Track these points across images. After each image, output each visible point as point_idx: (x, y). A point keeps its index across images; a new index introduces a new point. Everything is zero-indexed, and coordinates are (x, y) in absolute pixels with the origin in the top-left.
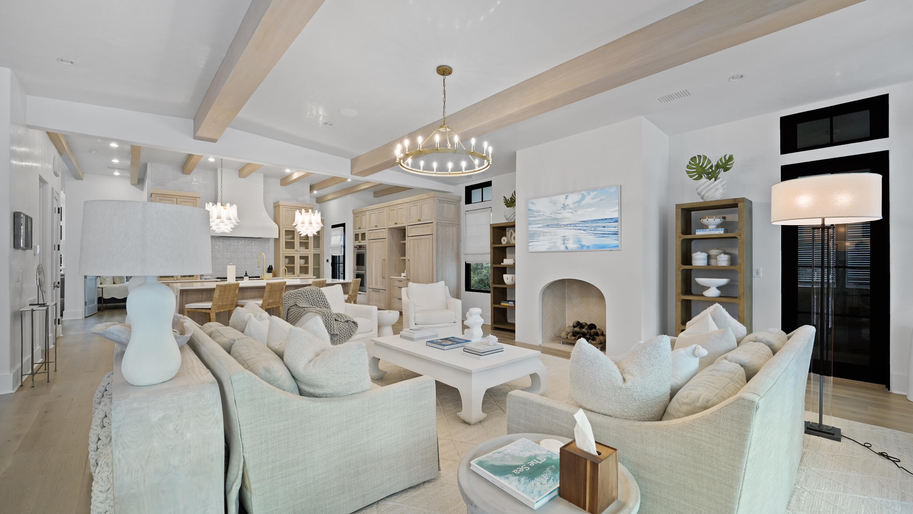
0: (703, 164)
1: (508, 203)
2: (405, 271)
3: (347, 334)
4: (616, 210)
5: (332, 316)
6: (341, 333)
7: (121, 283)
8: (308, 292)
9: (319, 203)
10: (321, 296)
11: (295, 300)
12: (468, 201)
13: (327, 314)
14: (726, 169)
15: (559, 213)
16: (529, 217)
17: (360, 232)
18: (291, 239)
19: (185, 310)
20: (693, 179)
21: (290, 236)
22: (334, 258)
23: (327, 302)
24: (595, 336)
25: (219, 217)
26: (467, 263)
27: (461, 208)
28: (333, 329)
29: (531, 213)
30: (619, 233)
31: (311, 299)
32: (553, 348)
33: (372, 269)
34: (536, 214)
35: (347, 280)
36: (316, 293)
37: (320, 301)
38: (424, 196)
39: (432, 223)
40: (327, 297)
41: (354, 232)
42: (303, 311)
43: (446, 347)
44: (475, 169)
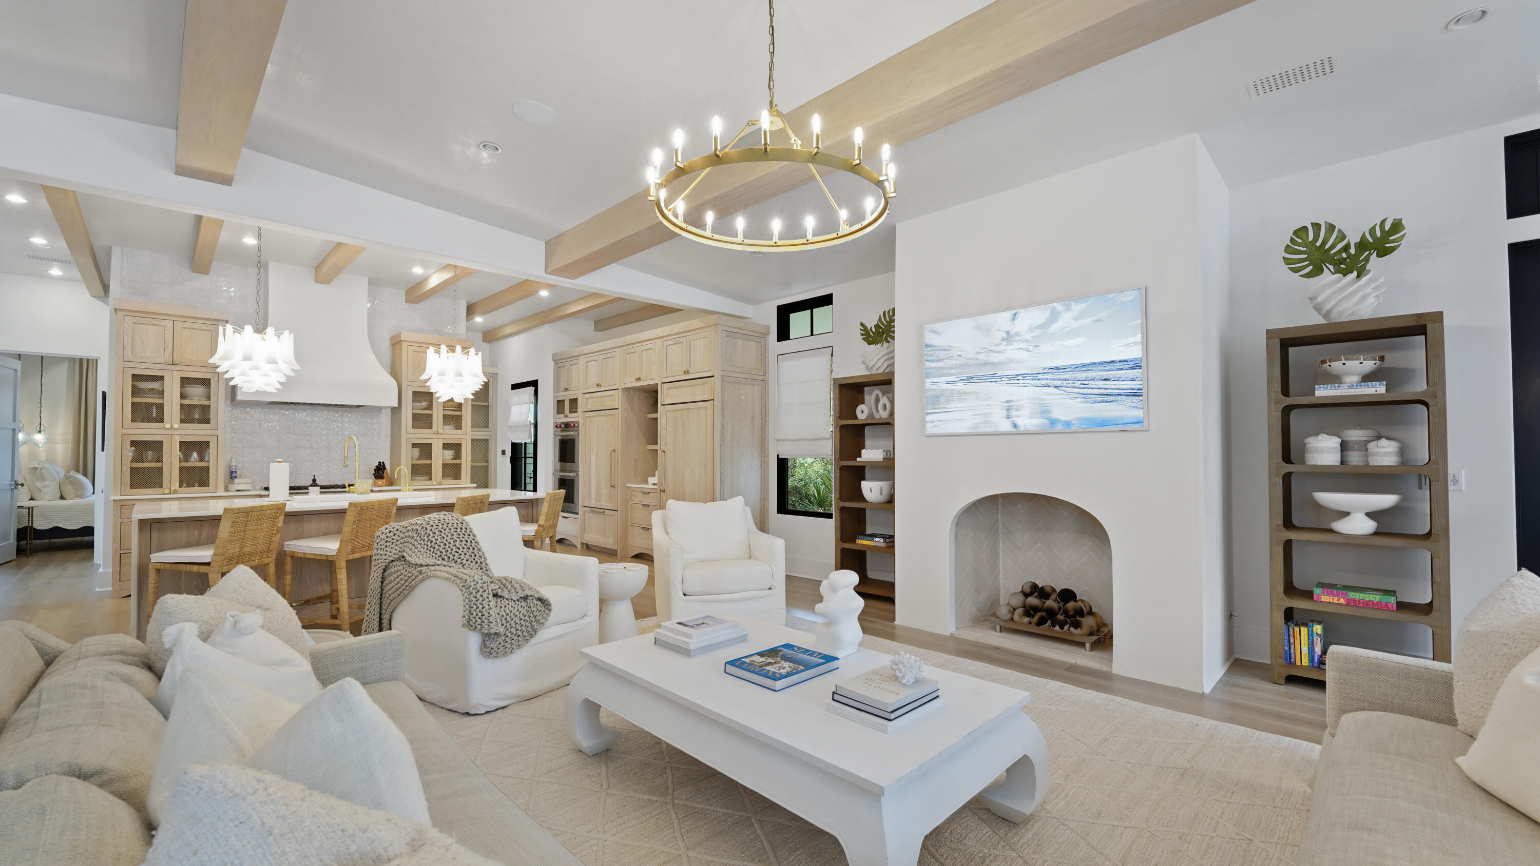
0: (1325, 242)
1: (871, 336)
2: (656, 472)
3: (524, 628)
4: (1136, 343)
5: (485, 587)
6: (509, 627)
7: (77, 496)
8: (432, 526)
9: (489, 342)
10: (466, 537)
11: (401, 545)
12: (783, 334)
13: (472, 584)
14: (1383, 252)
15: (995, 352)
16: (927, 361)
17: (566, 396)
18: (424, 409)
19: (151, 566)
20: (1300, 276)
21: (425, 404)
22: (515, 447)
23: (479, 550)
24: (1078, 618)
25: (247, 358)
26: (780, 457)
27: (768, 349)
28: (486, 621)
29: (930, 353)
30: (1144, 392)
31: (439, 544)
32: (983, 642)
33: (590, 469)
34: (942, 354)
35: (541, 493)
36: (453, 530)
37: (463, 548)
38: (696, 323)
39: (713, 376)
40: (478, 539)
41: (555, 397)
42: (418, 573)
43: (779, 684)
44: (839, 231)
